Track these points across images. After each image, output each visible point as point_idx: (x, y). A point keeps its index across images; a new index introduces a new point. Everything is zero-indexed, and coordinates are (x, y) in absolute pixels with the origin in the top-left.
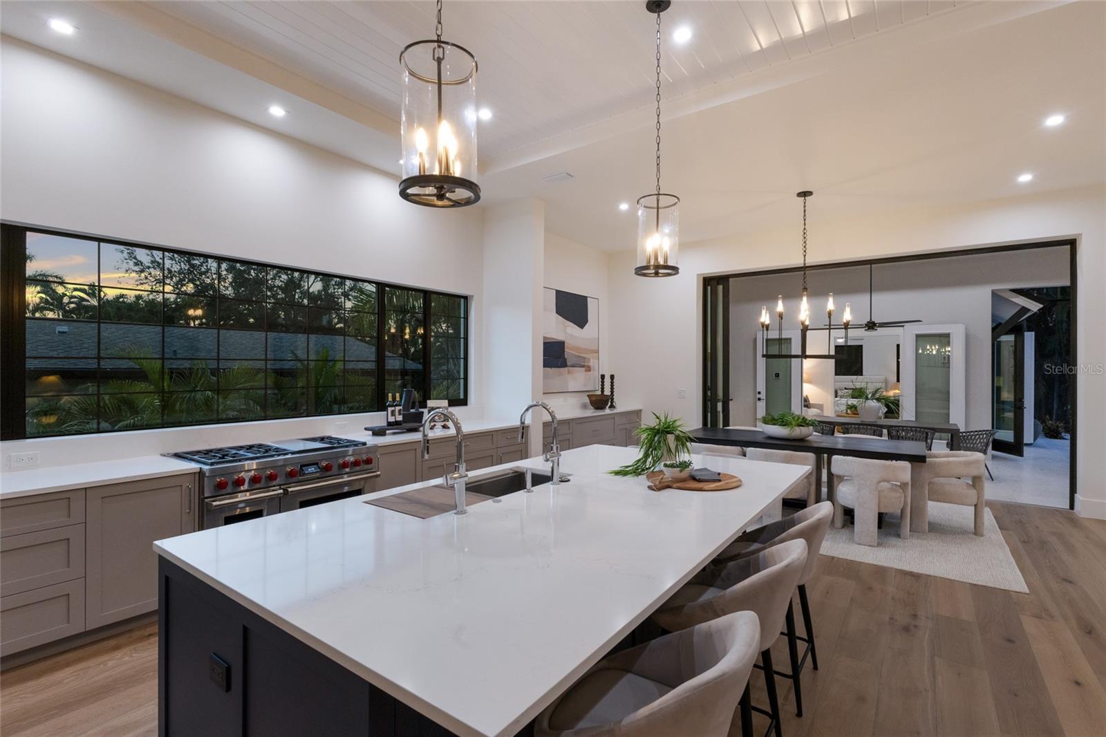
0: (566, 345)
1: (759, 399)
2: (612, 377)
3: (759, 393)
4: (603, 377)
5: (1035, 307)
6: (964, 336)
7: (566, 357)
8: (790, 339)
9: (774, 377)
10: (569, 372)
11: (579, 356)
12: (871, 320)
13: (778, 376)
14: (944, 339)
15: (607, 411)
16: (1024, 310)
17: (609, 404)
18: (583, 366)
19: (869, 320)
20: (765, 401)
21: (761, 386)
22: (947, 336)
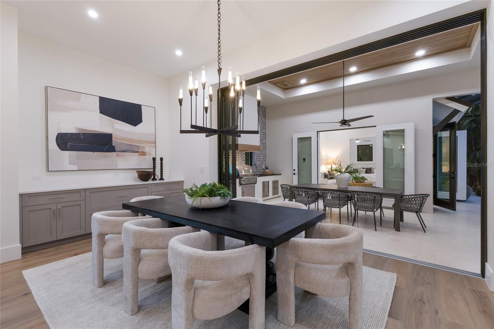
0: (113, 136)
1: (294, 174)
2: (162, 159)
3: (294, 170)
4: (154, 159)
5: (463, 109)
6: (414, 131)
7: (113, 144)
8: (311, 138)
9: (303, 161)
10: (117, 155)
11: (131, 145)
12: (344, 118)
13: (305, 160)
14: (401, 133)
15: (150, 182)
16: (456, 112)
17: (153, 177)
18: (137, 152)
19: (342, 119)
20: (297, 174)
21: (295, 167)
22: (403, 131)
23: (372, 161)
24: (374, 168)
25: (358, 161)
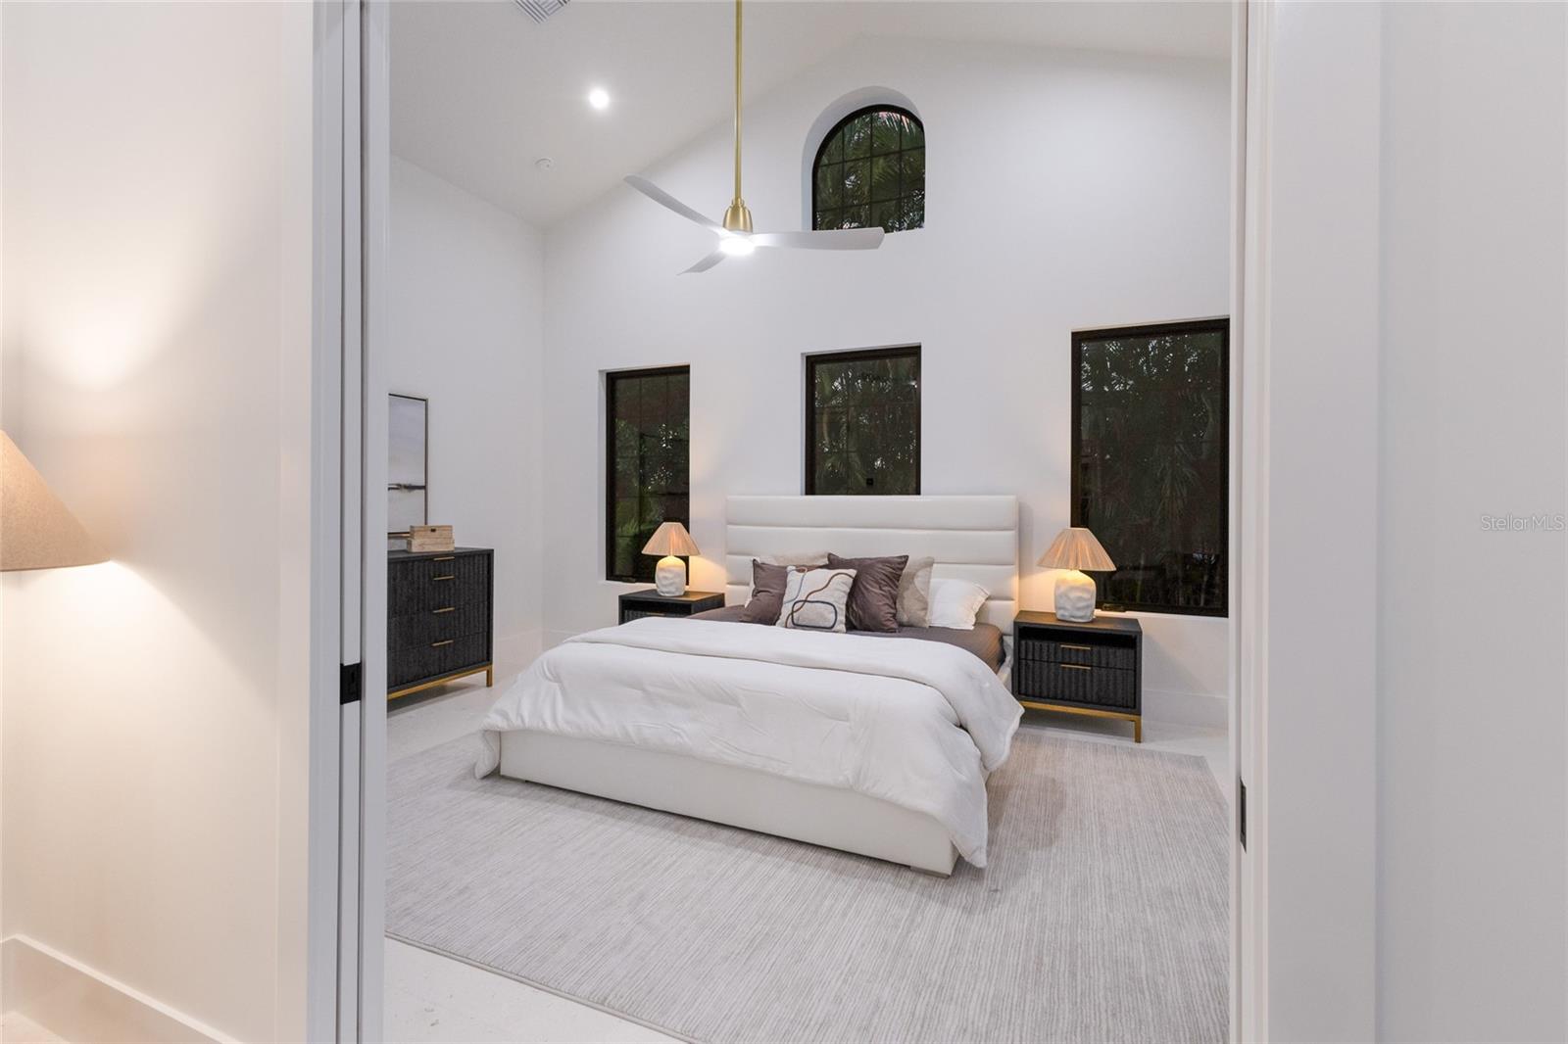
23: (918, 492)
24: (929, 564)
25: (810, 489)
